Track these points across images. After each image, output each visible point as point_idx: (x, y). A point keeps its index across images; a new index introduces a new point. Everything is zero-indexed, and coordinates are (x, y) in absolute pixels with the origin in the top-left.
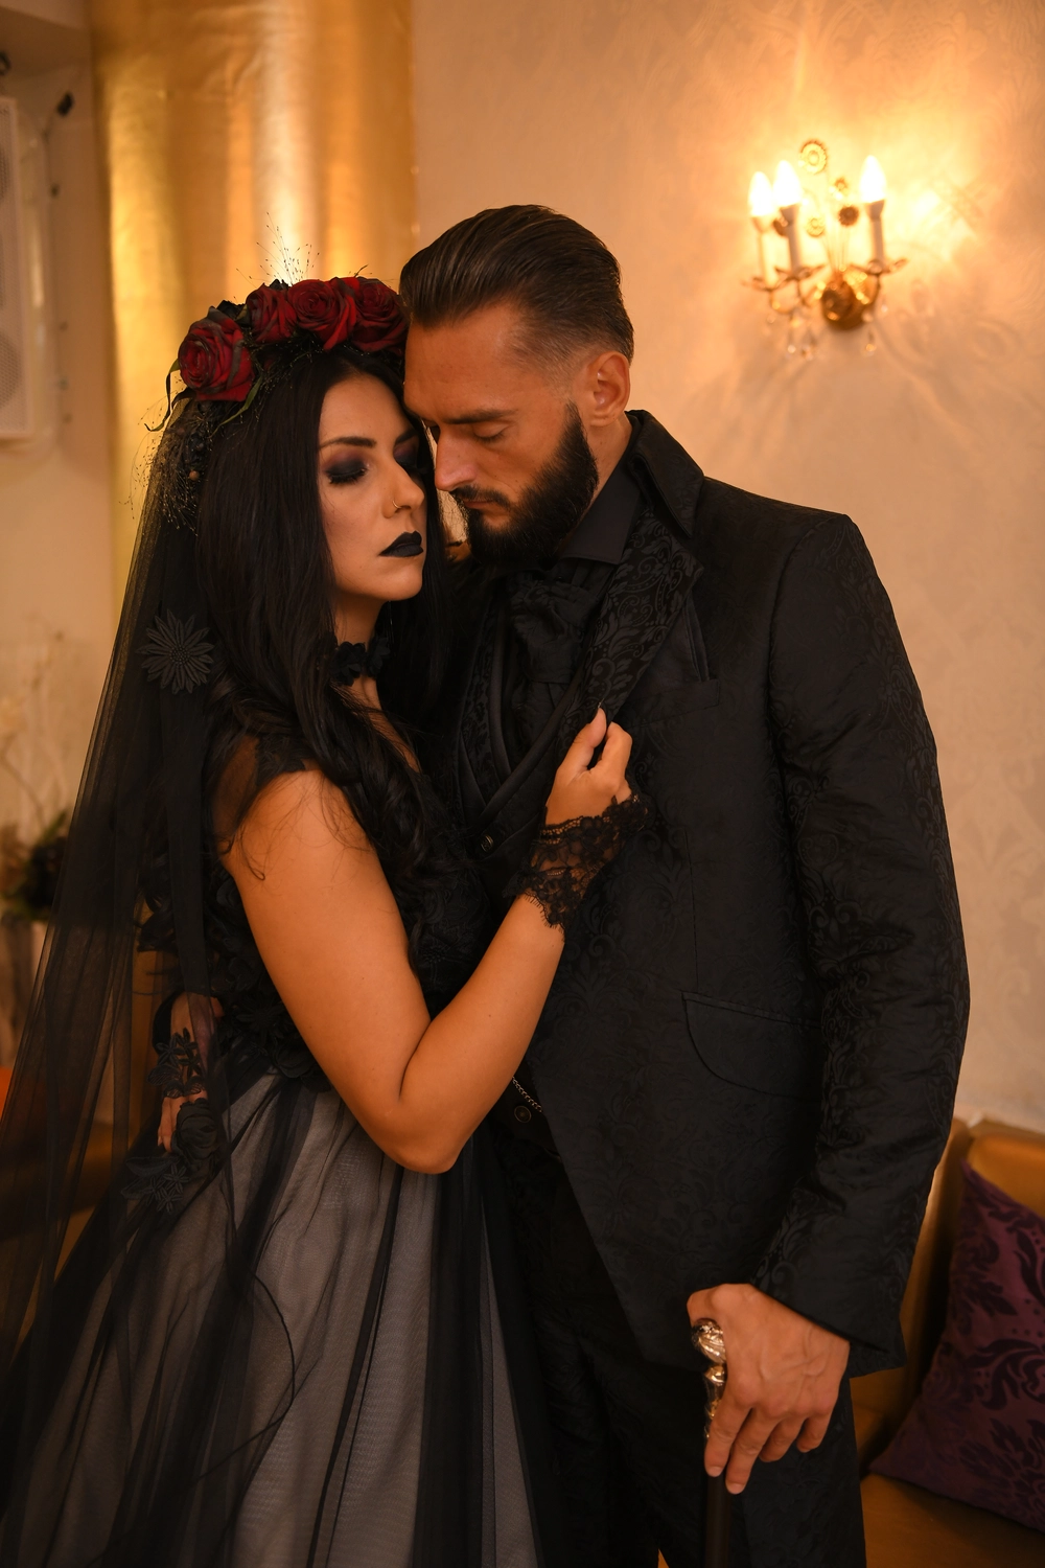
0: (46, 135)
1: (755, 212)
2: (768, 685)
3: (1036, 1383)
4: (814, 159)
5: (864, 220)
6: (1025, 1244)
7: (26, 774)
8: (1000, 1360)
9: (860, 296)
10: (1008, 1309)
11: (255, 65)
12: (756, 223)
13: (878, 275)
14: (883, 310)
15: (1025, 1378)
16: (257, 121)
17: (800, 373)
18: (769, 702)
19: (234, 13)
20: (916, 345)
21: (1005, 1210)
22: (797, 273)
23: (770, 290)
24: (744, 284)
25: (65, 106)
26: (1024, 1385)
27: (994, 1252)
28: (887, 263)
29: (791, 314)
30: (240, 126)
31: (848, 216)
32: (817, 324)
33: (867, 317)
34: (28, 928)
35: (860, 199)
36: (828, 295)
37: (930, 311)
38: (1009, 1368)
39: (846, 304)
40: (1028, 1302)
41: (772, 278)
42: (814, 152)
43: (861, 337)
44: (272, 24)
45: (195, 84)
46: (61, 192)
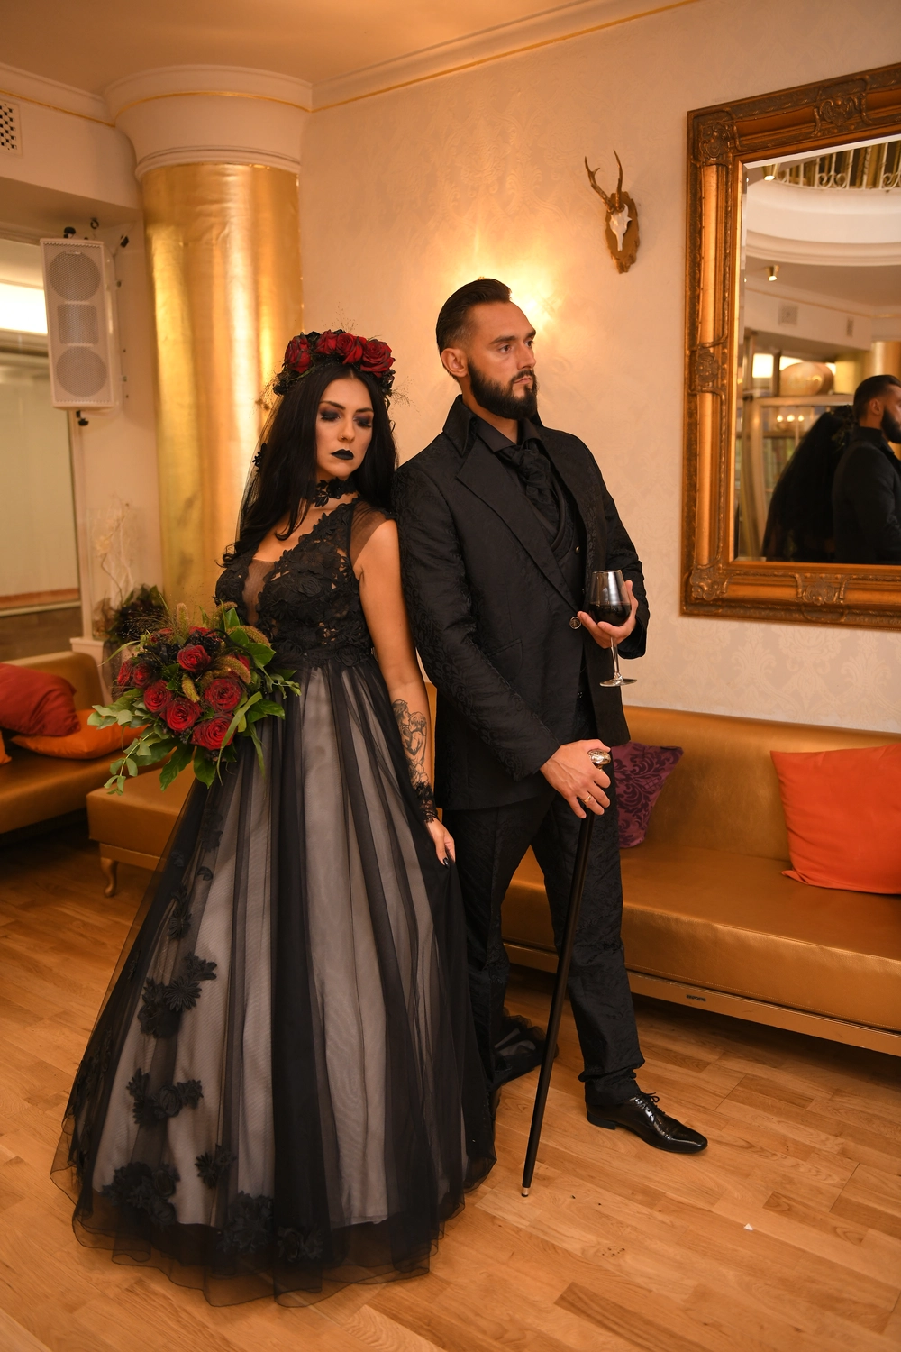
0: (114, 256)
7: (113, 572)
11: (226, 231)
16: (225, 255)
19: (214, 207)
25: (125, 243)
30: (217, 259)
34: (118, 645)
44: (233, 212)
45: (198, 239)
46: (122, 284)
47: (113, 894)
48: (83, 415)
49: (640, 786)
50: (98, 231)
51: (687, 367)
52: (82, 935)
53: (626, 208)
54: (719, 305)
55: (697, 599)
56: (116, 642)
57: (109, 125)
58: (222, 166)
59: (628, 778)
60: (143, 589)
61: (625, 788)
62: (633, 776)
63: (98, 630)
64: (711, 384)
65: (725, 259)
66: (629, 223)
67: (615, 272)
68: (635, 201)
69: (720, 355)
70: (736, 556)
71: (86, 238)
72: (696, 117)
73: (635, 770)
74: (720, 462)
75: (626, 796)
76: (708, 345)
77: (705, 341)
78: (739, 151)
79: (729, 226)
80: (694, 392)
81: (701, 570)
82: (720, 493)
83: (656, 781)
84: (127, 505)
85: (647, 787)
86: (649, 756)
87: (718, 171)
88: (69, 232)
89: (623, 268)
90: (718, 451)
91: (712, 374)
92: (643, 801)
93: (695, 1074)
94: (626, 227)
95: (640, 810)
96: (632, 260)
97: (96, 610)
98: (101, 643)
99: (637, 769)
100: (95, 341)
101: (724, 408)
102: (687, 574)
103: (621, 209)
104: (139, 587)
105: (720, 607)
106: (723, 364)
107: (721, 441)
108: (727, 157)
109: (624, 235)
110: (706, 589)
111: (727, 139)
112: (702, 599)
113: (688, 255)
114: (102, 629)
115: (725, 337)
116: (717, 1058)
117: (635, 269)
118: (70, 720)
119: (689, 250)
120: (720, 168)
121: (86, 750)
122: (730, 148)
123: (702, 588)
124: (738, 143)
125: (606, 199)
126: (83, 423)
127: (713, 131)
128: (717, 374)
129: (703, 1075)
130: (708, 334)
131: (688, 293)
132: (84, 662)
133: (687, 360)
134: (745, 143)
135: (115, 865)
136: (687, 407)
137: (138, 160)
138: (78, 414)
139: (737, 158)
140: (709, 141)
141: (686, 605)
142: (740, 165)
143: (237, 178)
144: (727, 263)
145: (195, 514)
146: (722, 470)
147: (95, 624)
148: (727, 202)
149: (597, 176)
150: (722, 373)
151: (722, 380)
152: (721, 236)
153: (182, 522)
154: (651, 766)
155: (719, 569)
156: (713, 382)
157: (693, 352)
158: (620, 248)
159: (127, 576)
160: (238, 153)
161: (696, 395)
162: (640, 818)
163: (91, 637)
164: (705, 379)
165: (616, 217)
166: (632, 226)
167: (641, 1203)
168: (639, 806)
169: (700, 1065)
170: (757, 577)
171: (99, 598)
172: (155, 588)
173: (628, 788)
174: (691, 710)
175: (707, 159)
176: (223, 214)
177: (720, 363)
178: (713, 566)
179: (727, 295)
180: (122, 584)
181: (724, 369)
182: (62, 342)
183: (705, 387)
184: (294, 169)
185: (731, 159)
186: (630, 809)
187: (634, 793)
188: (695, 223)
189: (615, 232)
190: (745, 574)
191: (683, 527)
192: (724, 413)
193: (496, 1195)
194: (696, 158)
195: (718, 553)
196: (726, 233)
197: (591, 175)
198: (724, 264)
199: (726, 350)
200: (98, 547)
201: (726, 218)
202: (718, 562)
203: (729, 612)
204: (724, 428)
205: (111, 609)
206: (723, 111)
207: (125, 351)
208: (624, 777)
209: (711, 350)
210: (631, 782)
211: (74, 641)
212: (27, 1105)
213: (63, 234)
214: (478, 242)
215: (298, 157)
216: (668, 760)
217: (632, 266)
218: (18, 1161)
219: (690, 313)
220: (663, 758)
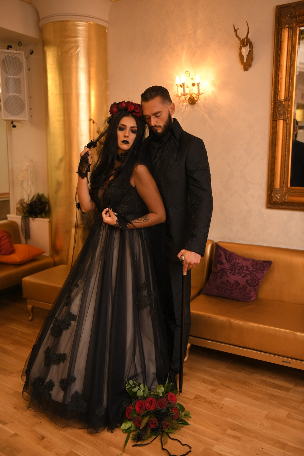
0: (27, 58)
1: (177, 83)
2: (186, 164)
3: (227, 274)
4: (187, 74)
5: (196, 86)
6: (225, 254)
8: (222, 271)
9: (195, 99)
10: (223, 264)
11: (79, 49)
12: (177, 85)
13: (199, 95)
14: (199, 101)
15: (225, 274)
16: (77, 59)
17: (184, 112)
18: (186, 166)
19: (73, 39)
20: (205, 108)
21: (222, 249)
22: (185, 94)
23: (179, 97)
24: (175, 96)
25: (32, 53)
26: (225, 275)
27: (221, 255)
28: (200, 94)
29: (184, 101)
30: (74, 61)
31: (193, 85)
32: (188, 103)
33: (196, 103)
34: (28, 219)
35: (196, 83)
36: (190, 98)
37: (207, 102)
38: (223, 273)
39: (193, 100)
40: (226, 262)
41: (180, 95)
42: (187, 73)
43: (195, 106)
44: (80, 42)
45: (67, 52)
46: (30, 70)
47: (32, 320)
48: (14, 123)
49: (256, 276)
50: (21, 47)
51: (272, 109)
52: (22, 337)
53: (249, 45)
54: (287, 85)
55: (274, 202)
56: (27, 217)
57: (28, 3)
58: (77, 22)
59: (251, 273)
60: (38, 195)
61: (250, 277)
62: (253, 272)
63: (19, 211)
64: (283, 116)
65: (290, 66)
66: (249, 51)
67: (242, 70)
68: (252, 42)
69: (287, 105)
70: (291, 185)
71: (16, 50)
72: (280, 8)
73: (253, 270)
74: (286, 148)
75: (250, 280)
76: (282, 101)
77: (281, 99)
78: (298, 22)
79: (292, 53)
80: (275, 120)
81: (277, 190)
82: (285, 160)
83: (262, 274)
84: (32, 160)
85: (258, 277)
86: (259, 264)
87: (289, 31)
88: (9, 47)
89: (246, 69)
90: (285, 143)
91: (284, 112)
92: (257, 282)
93: (286, 393)
94: (248, 52)
95: (255, 286)
96: (250, 66)
97: (18, 203)
98: (20, 217)
99: (254, 269)
100: (20, 93)
101: (288, 126)
102: (270, 192)
103: (247, 45)
104: (37, 194)
105: (284, 205)
106: (288, 108)
107: (286, 139)
108: (293, 25)
109: (247, 56)
110: (278, 198)
111: (293, 17)
112: (277, 202)
113: (274, 64)
114: (21, 211)
115: (289, 98)
116: (293, 386)
117: (251, 70)
118: (11, 248)
119: (274, 62)
120: (290, 29)
121: (19, 260)
122: (294, 21)
123: (277, 198)
124: (298, 19)
125: (240, 41)
126: (14, 126)
127: (288, 14)
128: (286, 112)
129: (290, 393)
130: (282, 96)
131: (274, 80)
132: (13, 225)
133: (272, 107)
134: (301, 19)
135: (33, 308)
136: (272, 125)
137: (40, 19)
138: (12, 123)
139: (297, 25)
140: (286, 18)
141: (269, 204)
142: (298, 28)
143: (82, 27)
144: (291, 68)
145: (63, 165)
146: (287, 151)
147: (18, 209)
148: (292, 43)
149: (238, 31)
150: (288, 112)
151: (287, 115)
152: (289, 57)
153: (58, 168)
154: (260, 268)
155: (284, 190)
156: (284, 115)
157: (275, 104)
158: (245, 61)
159: (31, 190)
160: (83, 17)
161: (276, 121)
162: (255, 289)
163: (15, 214)
164: (280, 114)
165: (244, 48)
166: (251, 52)
167: (279, 447)
168: (255, 284)
169: (288, 390)
170: (300, 193)
171: (19, 199)
172: (43, 195)
173: (251, 277)
174: (270, 246)
175: (285, 25)
176: (76, 42)
177: (287, 108)
178: (281, 189)
179: (291, 81)
180: (29, 192)
181: (288, 110)
182: (7, 93)
183: (280, 117)
184: (106, 25)
185: (294, 25)
186: (252, 285)
187: (253, 279)
188: (278, 51)
189: (243, 54)
190: (295, 192)
191: (268, 173)
192: (288, 128)
193: (219, 445)
194: (279, 25)
195: (284, 184)
196: (291, 56)
197: (236, 31)
198: (290, 68)
199: (290, 103)
200: (20, 178)
201: (291, 49)
202: (283, 187)
203: (287, 207)
204: (288, 134)
205: (24, 203)
206: (291, 6)
207: (31, 97)
208: (249, 273)
209: (283, 103)
210: (252, 275)
211: (8, 216)
212: (15, 410)
213: (7, 48)
214: (184, 57)
215: (107, 20)
216: (267, 266)
217: (250, 68)
218: (16, 435)
219: (274, 88)
220: (264, 265)
